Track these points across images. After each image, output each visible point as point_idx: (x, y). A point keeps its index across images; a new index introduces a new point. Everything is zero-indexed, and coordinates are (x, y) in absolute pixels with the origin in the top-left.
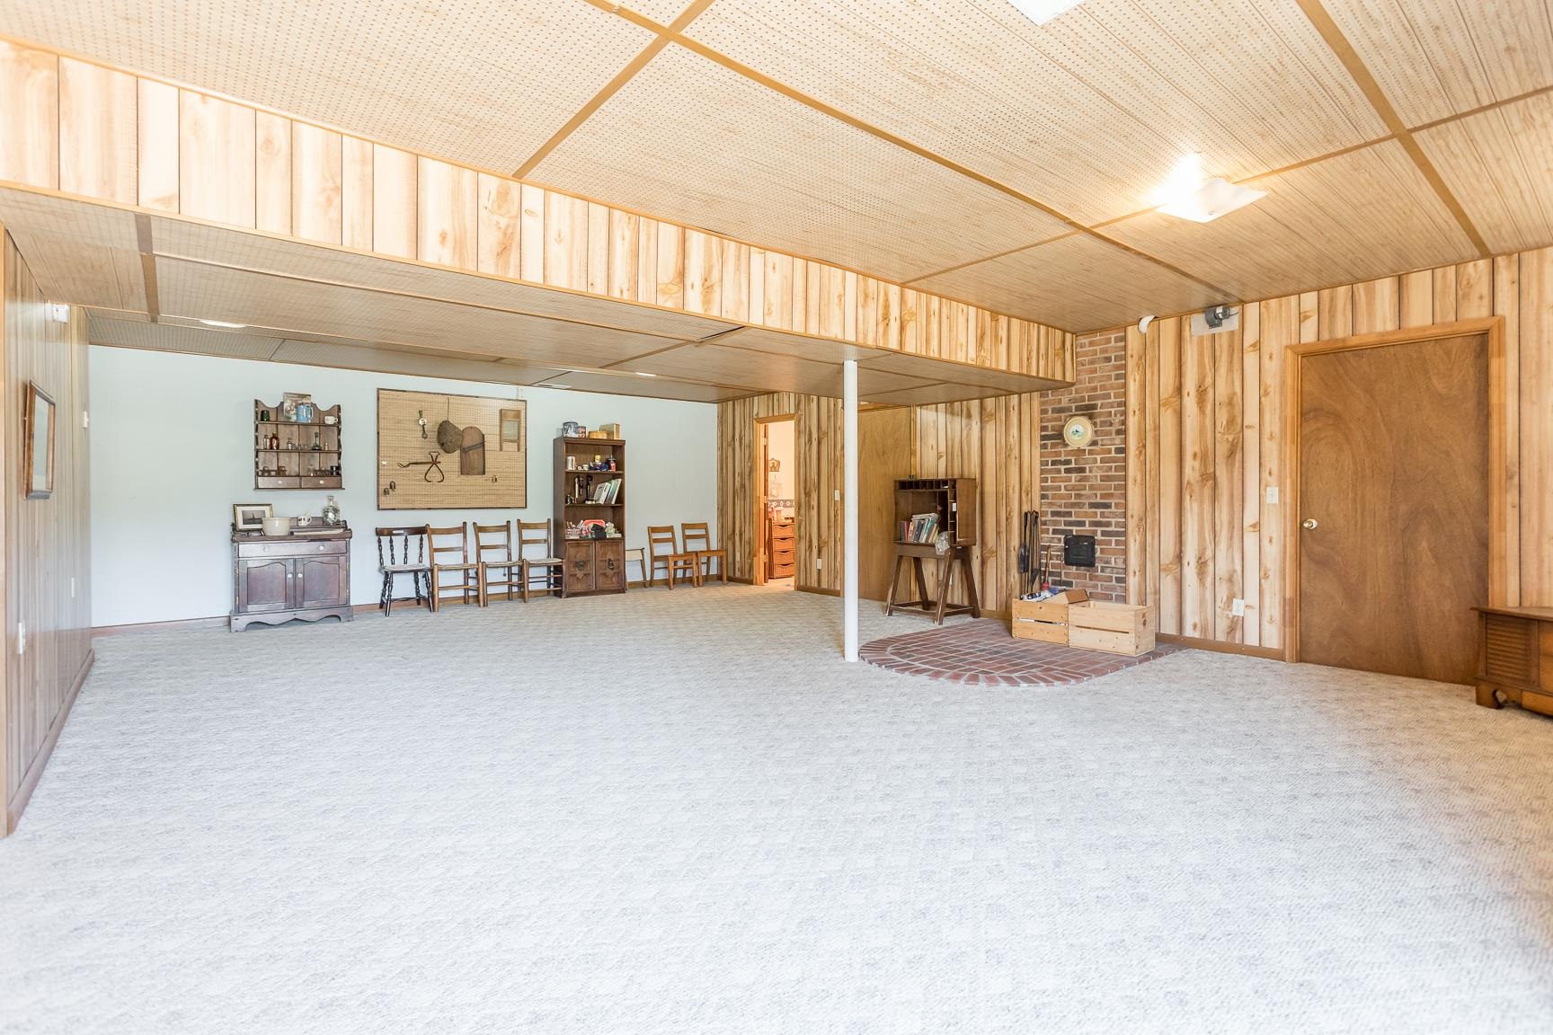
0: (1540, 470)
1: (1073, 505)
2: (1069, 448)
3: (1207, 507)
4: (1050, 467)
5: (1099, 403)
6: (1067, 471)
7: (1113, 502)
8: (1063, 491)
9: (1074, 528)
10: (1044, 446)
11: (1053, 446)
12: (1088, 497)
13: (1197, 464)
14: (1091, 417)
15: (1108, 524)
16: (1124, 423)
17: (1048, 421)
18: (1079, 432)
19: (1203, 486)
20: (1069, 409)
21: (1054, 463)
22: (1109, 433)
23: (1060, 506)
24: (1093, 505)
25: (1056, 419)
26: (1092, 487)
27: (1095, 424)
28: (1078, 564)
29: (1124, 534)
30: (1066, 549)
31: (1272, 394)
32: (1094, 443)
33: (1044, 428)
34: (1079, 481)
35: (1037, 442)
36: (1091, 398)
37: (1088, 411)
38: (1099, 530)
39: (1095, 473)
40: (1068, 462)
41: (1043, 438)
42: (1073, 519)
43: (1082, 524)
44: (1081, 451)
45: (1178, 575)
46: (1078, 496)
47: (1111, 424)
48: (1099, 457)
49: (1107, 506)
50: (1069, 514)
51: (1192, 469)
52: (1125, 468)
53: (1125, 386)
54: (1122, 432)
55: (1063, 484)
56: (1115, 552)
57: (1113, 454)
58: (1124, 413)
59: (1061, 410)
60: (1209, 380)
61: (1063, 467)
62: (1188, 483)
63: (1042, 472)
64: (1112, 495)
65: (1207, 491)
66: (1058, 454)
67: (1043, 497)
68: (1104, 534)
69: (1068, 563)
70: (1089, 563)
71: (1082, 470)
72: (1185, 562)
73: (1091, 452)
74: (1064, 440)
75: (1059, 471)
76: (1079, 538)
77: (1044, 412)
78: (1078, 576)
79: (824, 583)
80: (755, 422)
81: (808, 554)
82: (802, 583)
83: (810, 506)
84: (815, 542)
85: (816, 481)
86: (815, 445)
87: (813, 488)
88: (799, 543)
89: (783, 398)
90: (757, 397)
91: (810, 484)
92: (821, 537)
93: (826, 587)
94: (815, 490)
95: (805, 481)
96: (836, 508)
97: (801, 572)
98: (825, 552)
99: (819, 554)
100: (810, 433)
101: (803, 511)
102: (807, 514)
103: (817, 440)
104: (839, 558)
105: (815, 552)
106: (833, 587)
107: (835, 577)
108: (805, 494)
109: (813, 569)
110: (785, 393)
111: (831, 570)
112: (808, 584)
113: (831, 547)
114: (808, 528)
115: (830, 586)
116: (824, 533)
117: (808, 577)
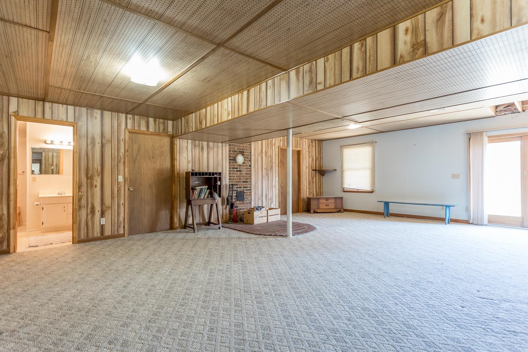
0: (304, 175)
1: (238, 182)
2: (237, 164)
3: (267, 182)
4: (232, 169)
5: (245, 151)
6: (237, 171)
7: (248, 180)
8: (236, 178)
9: (239, 189)
10: (230, 163)
11: (233, 162)
12: (242, 179)
14: (243, 155)
15: (247, 187)
16: (251, 158)
17: (231, 154)
18: (240, 159)
19: (266, 176)
20: (237, 152)
21: (233, 168)
22: (247, 161)
23: (235, 182)
24: (243, 182)
25: (233, 154)
26: (243, 176)
27: (244, 157)
28: (240, 200)
29: (251, 190)
30: (237, 196)
31: (277, 156)
32: (244, 163)
33: (230, 156)
34: (240, 174)
35: (228, 161)
36: (243, 149)
37: (242, 153)
38: (245, 189)
39: (244, 172)
40: (237, 168)
41: (230, 160)
42: (238, 186)
43: (241, 188)
44: (240, 165)
45: (262, 200)
46: (240, 179)
47: (248, 158)
48: (245, 167)
49: (247, 182)
50: (237, 185)
51: (264, 172)
52: (251, 171)
53: (251, 148)
54: (250, 161)
55: (235, 175)
56: (249, 195)
57: (248, 167)
58: (251, 155)
59: (235, 151)
60: (267, 150)
61: (235, 170)
62: (264, 176)
63: (229, 171)
64: (248, 179)
65: (267, 178)
66: (234, 165)
67: (230, 179)
68: (246, 190)
69: (237, 200)
70: (243, 200)
71: (240, 171)
72: (263, 196)
73: (243, 166)
74: (236, 161)
75: (234, 171)
76: (240, 192)
77: (230, 151)
78: (240, 204)
79: (108, 232)
80: (13, 118)
81: (89, 217)
82: (83, 237)
83: (92, 186)
84: (98, 208)
85: (99, 170)
86: (98, 147)
87: (96, 174)
88: (78, 211)
89: (58, 108)
90: (17, 99)
91: (93, 171)
92: (105, 204)
93: (110, 234)
94: (99, 176)
95: (87, 169)
96: (119, 186)
97: (82, 230)
98: (108, 213)
99: (103, 215)
100: (93, 138)
101: (84, 189)
102: (89, 191)
103: (100, 144)
104: (122, 215)
105: (98, 214)
106: (116, 233)
107: (119, 227)
108: (87, 178)
109: (95, 226)
110: (61, 105)
111: (115, 223)
112: (90, 235)
113: (114, 209)
114: (90, 200)
115: (114, 233)
116: (108, 201)
117: (90, 232)
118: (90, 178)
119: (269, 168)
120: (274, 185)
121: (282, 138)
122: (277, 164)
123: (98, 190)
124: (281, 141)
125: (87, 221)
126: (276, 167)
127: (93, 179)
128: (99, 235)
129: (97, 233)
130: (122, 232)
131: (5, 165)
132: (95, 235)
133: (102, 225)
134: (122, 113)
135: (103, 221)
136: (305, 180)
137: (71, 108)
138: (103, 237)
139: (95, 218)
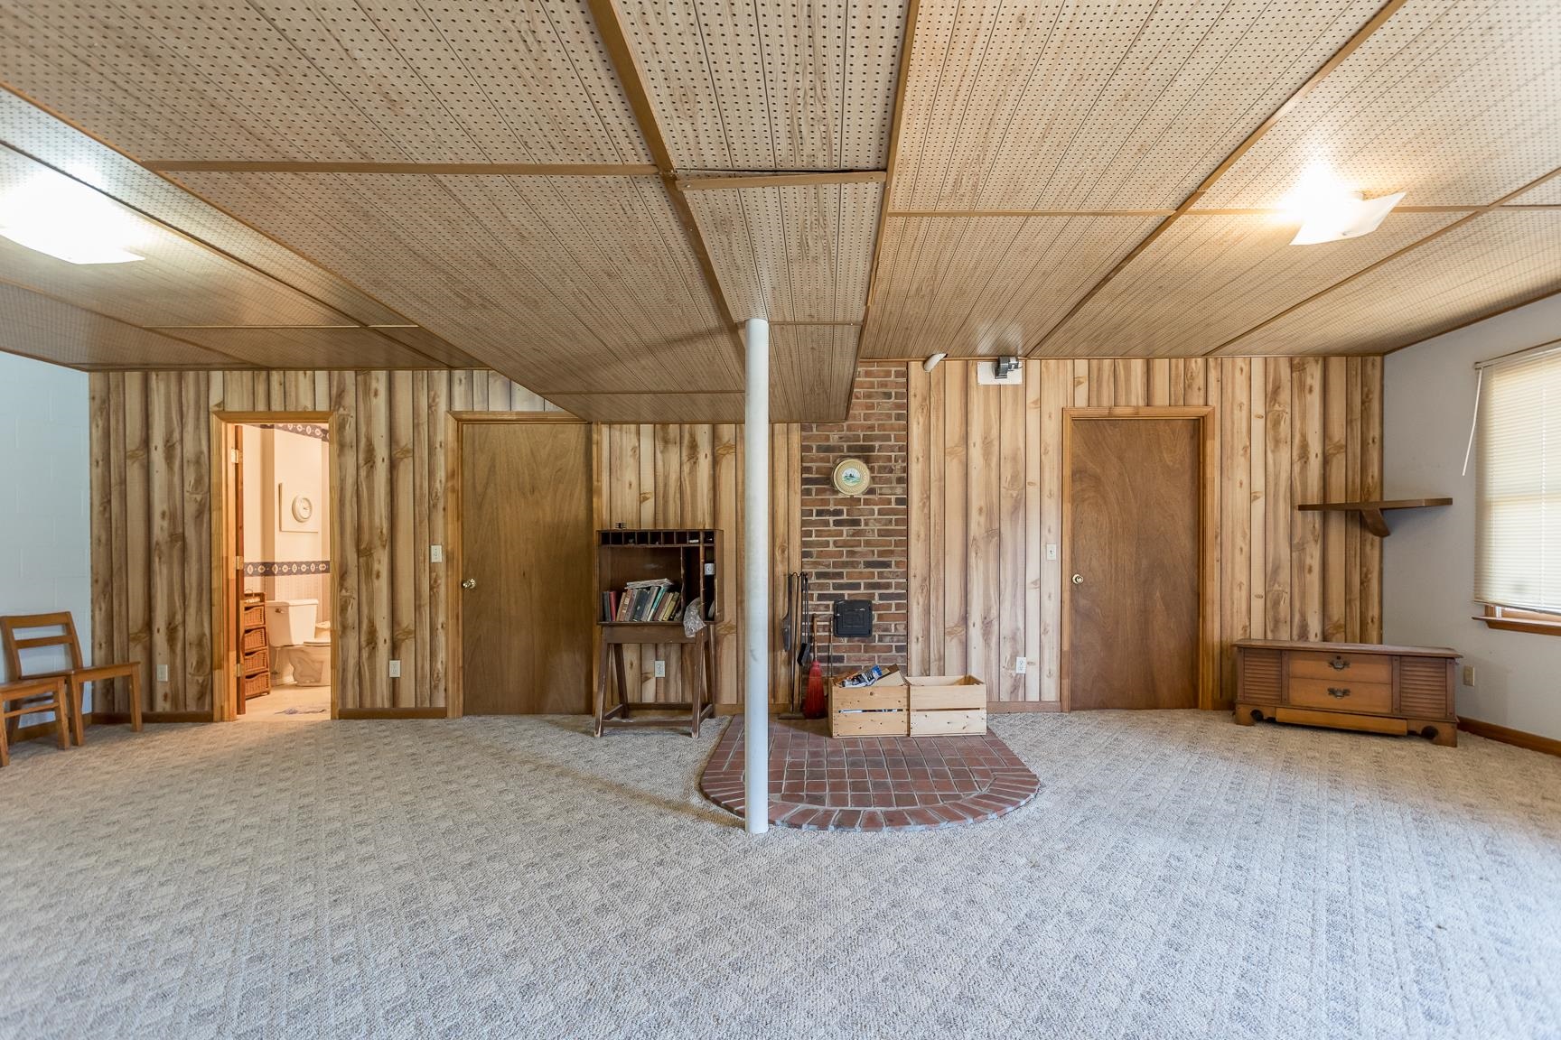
0: (1233, 532)
1: (845, 564)
2: (840, 496)
3: (992, 565)
4: (814, 518)
5: (877, 444)
6: (837, 523)
7: (893, 560)
8: (832, 548)
9: (846, 592)
10: (806, 492)
11: (819, 492)
12: (863, 554)
13: (982, 519)
14: (867, 460)
15: (888, 586)
16: (906, 470)
17: (812, 461)
18: (853, 477)
19: (988, 543)
20: (840, 449)
21: (819, 513)
22: (888, 481)
23: (828, 566)
24: (869, 564)
25: (822, 460)
26: (868, 543)
27: (872, 469)
28: (850, 636)
29: (906, 596)
30: (835, 617)
31: (1050, 453)
32: (871, 491)
33: (805, 470)
34: (853, 535)
35: (797, 486)
36: (866, 438)
37: (863, 453)
38: (877, 592)
39: (873, 525)
40: (838, 513)
41: (805, 481)
42: (845, 581)
43: (857, 586)
44: (853, 501)
45: (964, 637)
46: (851, 553)
47: (891, 471)
48: (876, 508)
49: (887, 565)
50: (840, 575)
51: (977, 524)
52: (907, 522)
53: (907, 428)
54: (904, 481)
55: (831, 539)
56: (895, 617)
57: (893, 506)
58: (906, 459)
59: (829, 449)
60: (995, 432)
61: (831, 519)
62: (974, 539)
63: (804, 523)
64: (892, 552)
65: (992, 549)
66: (826, 502)
67: (805, 555)
68: (882, 597)
69: (838, 634)
70: (865, 632)
71: (856, 523)
72: (970, 624)
73: (867, 502)
74: (833, 485)
75: (826, 523)
76: (853, 604)
77: (805, 449)
78: (851, 649)
79: (407, 701)
80: (214, 418)
81: (365, 655)
82: (351, 705)
83: (368, 574)
84: (383, 633)
85: (385, 531)
86: (382, 471)
87: (377, 542)
88: (341, 637)
89: (297, 376)
90: (221, 372)
91: (371, 534)
92: (399, 625)
93: (413, 706)
94: (384, 547)
95: (359, 529)
96: (434, 575)
97: (349, 686)
98: (408, 648)
99: (394, 652)
100: (371, 448)
101: (352, 581)
102: (363, 587)
103: (387, 460)
104: (442, 655)
105: (383, 649)
106: (427, 705)
107: (434, 688)
108: (358, 551)
109: (378, 678)
110: (301, 373)
111: (423, 676)
112: (368, 705)
113: (423, 638)
114: (365, 610)
115: (422, 703)
116: (406, 616)
117: (367, 693)
118: (364, 552)
119: (1007, 505)
120: (1032, 574)
121: (1082, 365)
122: (1052, 483)
123: (382, 585)
124: (1076, 383)
125: (359, 664)
126: (1046, 501)
127: (371, 554)
128: (387, 705)
129: (382, 700)
130: (441, 703)
132: (379, 704)
133: (394, 680)
134: (439, 368)
135: (396, 669)
136: (1240, 560)
137: (321, 376)
138: (395, 712)
139: (378, 660)
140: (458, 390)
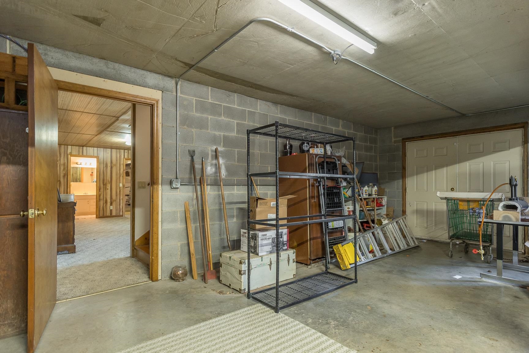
79: (114, 214)
80: (69, 156)
81: (105, 205)
82: (101, 215)
83: (106, 189)
84: (109, 200)
85: (109, 180)
86: (109, 168)
87: (108, 182)
88: (99, 202)
89: (90, 149)
90: (71, 146)
91: (106, 181)
92: (112, 199)
93: (115, 215)
94: (109, 184)
95: (104, 180)
96: (120, 189)
97: (101, 212)
98: (114, 203)
99: (111, 204)
100: (107, 164)
101: (102, 190)
102: (104, 191)
103: (110, 167)
104: (122, 205)
105: (109, 204)
106: (118, 214)
107: (120, 211)
108: (103, 185)
109: (107, 210)
110: (91, 148)
111: (118, 209)
112: (105, 215)
113: (118, 201)
114: (105, 196)
115: (117, 214)
116: (114, 197)
117: (105, 213)
118: (105, 185)
123: (109, 191)
125: (103, 207)
127: (106, 185)
128: (109, 215)
129: (108, 213)
130: (121, 214)
131: (65, 179)
132: (107, 215)
133: (111, 210)
134: (122, 149)
135: (111, 208)
137: (96, 149)
138: (111, 216)
139: (107, 206)
140: (126, 154)
